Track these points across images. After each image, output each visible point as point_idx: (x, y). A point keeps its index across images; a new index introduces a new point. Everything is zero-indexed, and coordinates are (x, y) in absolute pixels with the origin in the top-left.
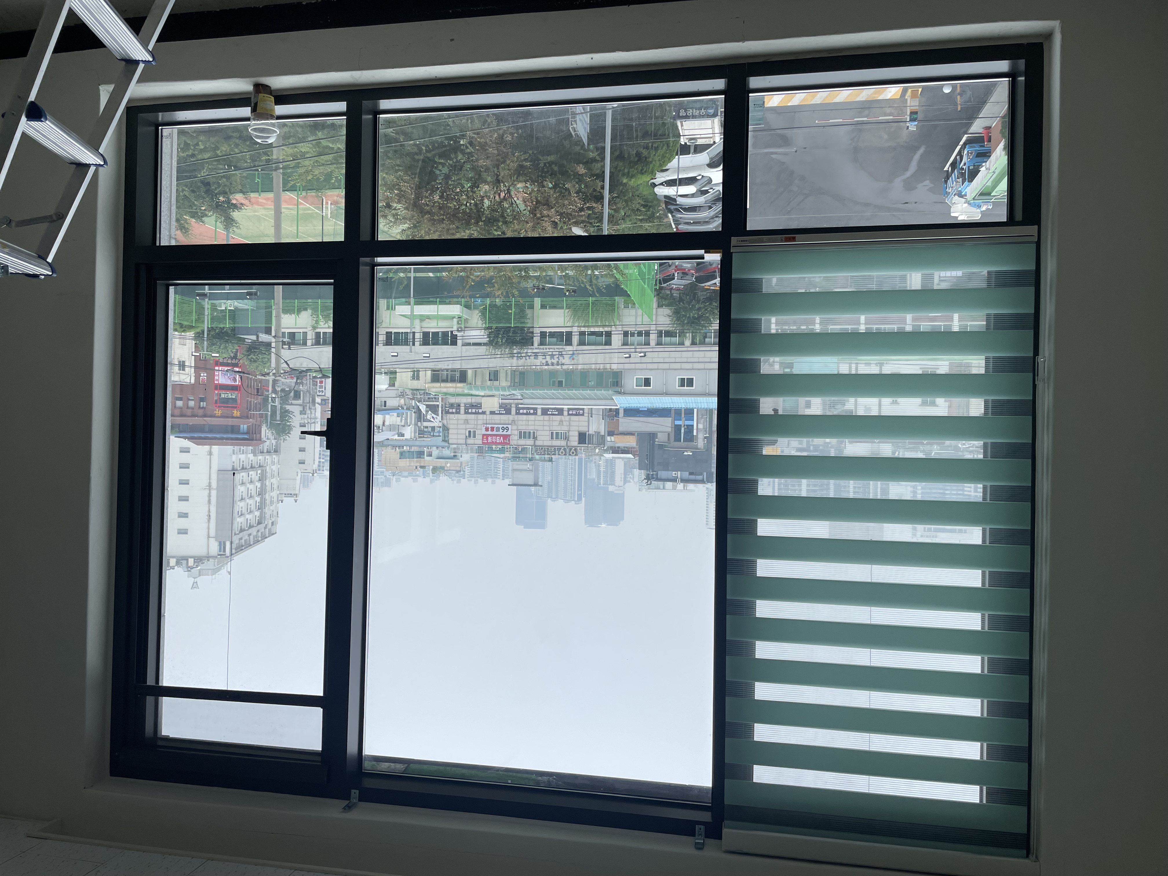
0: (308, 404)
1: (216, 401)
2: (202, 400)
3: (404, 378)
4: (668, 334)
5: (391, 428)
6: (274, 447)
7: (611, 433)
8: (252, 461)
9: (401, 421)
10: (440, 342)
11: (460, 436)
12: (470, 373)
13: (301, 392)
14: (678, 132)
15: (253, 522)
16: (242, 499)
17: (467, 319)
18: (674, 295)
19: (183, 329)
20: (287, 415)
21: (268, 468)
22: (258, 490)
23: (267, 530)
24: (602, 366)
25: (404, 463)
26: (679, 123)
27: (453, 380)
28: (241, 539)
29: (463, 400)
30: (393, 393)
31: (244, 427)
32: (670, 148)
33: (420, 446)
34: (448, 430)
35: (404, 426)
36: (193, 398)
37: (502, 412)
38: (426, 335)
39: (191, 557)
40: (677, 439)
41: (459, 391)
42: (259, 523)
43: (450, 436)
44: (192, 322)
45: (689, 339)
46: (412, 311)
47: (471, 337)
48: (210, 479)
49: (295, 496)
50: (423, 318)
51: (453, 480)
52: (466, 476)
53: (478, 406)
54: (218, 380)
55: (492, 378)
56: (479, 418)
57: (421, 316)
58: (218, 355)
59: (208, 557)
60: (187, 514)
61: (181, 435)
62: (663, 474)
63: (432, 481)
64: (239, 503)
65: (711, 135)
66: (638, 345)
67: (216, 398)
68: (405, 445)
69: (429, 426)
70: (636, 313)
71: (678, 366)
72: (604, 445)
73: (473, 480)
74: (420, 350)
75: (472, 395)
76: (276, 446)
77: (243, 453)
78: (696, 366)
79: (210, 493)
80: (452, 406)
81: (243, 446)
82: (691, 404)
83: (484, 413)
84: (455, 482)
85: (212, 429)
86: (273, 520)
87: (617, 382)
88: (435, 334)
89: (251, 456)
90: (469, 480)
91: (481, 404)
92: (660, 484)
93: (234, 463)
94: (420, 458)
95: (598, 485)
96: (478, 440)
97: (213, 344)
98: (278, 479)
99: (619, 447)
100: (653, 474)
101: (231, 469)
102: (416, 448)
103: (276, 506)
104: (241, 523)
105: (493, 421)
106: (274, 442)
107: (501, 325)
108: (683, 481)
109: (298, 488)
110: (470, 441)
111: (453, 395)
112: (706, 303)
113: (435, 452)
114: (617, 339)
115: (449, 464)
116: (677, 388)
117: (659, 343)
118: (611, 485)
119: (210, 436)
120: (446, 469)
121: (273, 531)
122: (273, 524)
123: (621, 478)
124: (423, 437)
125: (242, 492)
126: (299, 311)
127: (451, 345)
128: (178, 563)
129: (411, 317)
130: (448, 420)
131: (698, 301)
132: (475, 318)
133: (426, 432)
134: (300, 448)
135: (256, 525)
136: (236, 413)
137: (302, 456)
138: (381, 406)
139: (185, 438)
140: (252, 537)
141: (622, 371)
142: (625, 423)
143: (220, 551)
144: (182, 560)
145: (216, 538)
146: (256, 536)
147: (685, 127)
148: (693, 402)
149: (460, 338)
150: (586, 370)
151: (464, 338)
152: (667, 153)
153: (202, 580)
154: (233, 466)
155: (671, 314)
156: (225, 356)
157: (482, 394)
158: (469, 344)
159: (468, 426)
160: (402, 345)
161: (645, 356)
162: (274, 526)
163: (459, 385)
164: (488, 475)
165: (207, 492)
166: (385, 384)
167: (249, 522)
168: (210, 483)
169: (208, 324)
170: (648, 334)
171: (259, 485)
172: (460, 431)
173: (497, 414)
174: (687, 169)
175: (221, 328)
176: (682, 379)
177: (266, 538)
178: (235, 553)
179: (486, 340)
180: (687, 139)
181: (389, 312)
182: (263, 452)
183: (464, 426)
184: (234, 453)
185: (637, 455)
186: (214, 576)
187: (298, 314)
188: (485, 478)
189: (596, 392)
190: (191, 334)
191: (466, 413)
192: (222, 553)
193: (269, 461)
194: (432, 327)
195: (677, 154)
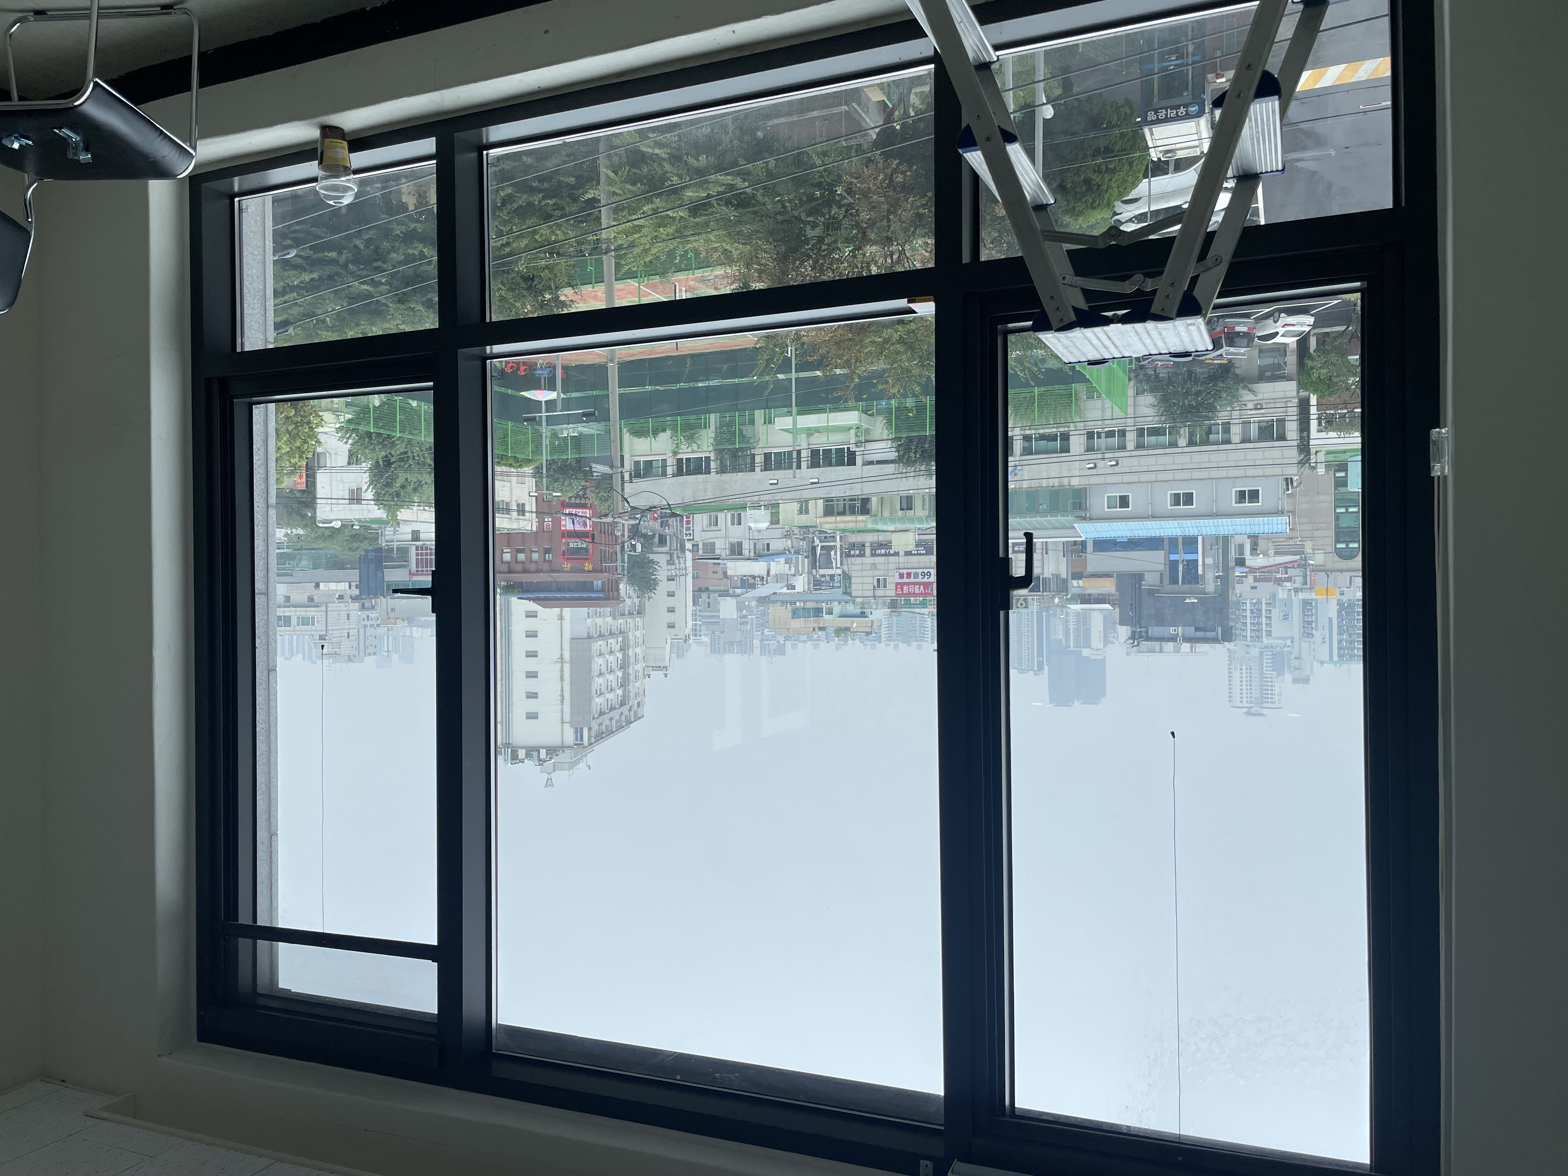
0: (675, 552)
1: (564, 552)
2: (547, 551)
3: (789, 510)
4: (1154, 432)
5: (778, 578)
6: (637, 608)
7: (1077, 576)
8: (611, 626)
9: (790, 569)
10: (834, 460)
11: (866, 587)
12: (874, 500)
13: (668, 537)
14: (1144, 144)
15: (615, 703)
16: (601, 674)
17: (868, 429)
18: (1161, 375)
19: (518, 464)
20: (652, 567)
21: (630, 633)
22: (619, 662)
23: (632, 713)
24: (1056, 482)
25: (798, 624)
26: (1146, 131)
27: (853, 512)
28: (601, 724)
29: (869, 538)
30: (778, 533)
31: (598, 584)
32: (1134, 168)
33: (817, 602)
34: (850, 578)
35: (794, 575)
36: (537, 549)
37: (922, 552)
38: (815, 453)
39: (543, 748)
40: (1174, 580)
41: (861, 526)
42: (622, 704)
43: (853, 587)
44: (529, 455)
45: (1185, 437)
46: (795, 423)
47: (873, 452)
48: (562, 650)
49: (664, 670)
50: (810, 432)
51: (865, 645)
52: (883, 639)
53: (887, 545)
54: (565, 526)
55: (904, 506)
56: (890, 561)
57: (808, 429)
58: (559, 494)
59: (563, 747)
60: (536, 693)
61: (525, 596)
62: (1155, 631)
63: (838, 647)
64: (597, 679)
65: (1197, 143)
66: (1106, 449)
67: (563, 548)
68: (798, 601)
69: (827, 574)
70: (1103, 404)
71: (1169, 476)
72: (1067, 592)
73: (892, 643)
74: (807, 474)
75: (878, 531)
76: (640, 606)
77: (600, 616)
78: (1197, 475)
79: (562, 668)
80: (853, 546)
81: (600, 607)
82: (1191, 529)
83: (896, 554)
84: (868, 647)
85: (561, 588)
86: (639, 699)
87: (1080, 503)
88: (827, 452)
89: (609, 619)
90: (886, 645)
91: (891, 542)
92: (1156, 645)
93: (589, 628)
94: (818, 616)
95: (1066, 648)
96: (890, 591)
97: (556, 481)
98: (644, 647)
99: (1090, 595)
100: (1140, 632)
101: (586, 637)
102: (811, 603)
103: (642, 682)
104: (601, 705)
105: (909, 564)
106: (637, 601)
107: (913, 434)
108: (1187, 639)
109: (667, 659)
110: (879, 592)
111: (853, 532)
112: (1209, 384)
113: (837, 608)
114: (1077, 443)
115: (855, 624)
116: (1169, 507)
117: (1140, 446)
118: (1086, 647)
119: (558, 595)
120: (852, 630)
121: (639, 714)
122: (639, 704)
123: (1100, 638)
124: (820, 589)
125: (600, 665)
126: (655, 433)
127: (848, 465)
128: (528, 755)
129: (794, 431)
130: (849, 566)
131: (1196, 381)
132: (879, 427)
133: (823, 582)
134: (668, 608)
135: (618, 707)
136: (588, 566)
137: (670, 618)
138: (763, 550)
139: (529, 599)
140: (614, 722)
141: (1086, 488)
142: (1095, 561)
143: (577, 740)
144: (533, 751)
145: (571, 723)
146: (619, 721)
147: (1156, 136)
148: (1194, 525)
149: (860, 453)
150: (1034, 489)
151: (865, 452)
152: (1128, 176)
153: (556, 776)
154: (588, 633)
155: (1156, 403)
156: (570, 495)
157: (892, 528)
158: (871, 463)
159: (876, 573)
160: (785, 469)
161: (1117, 464)
162: (641, 707)
163: (861, 518)
164: (911, 637)
165: (560, 665)
166: (764, 522)
167: (609, 703)
168: (562, 655)
169: (547, 455)
170: (1123, 433)
171: (620, 656)
172: (866, 580)
173: (915, 554)
174: (1163, 196)
175: (563, 460)
176: (1175, 494)
177: (632, 722)
178: (595, 742)
179: (893, 455)
180: (1161, 152)
181: (765, 426)
182: (624, 615)
183: (870, 573)
184: (589, 617)
185: (1117, 604)
186: (571, 771)
187: (655, 437)
188: (907, 641)
189: (1049, 518)
190: (528, 470)
191: (873, 555)
192: (579, 742)
193: (632, 626)
194: (821, 442)
195: (1145, 176)
